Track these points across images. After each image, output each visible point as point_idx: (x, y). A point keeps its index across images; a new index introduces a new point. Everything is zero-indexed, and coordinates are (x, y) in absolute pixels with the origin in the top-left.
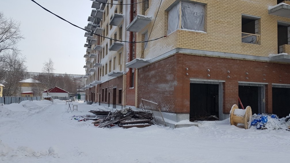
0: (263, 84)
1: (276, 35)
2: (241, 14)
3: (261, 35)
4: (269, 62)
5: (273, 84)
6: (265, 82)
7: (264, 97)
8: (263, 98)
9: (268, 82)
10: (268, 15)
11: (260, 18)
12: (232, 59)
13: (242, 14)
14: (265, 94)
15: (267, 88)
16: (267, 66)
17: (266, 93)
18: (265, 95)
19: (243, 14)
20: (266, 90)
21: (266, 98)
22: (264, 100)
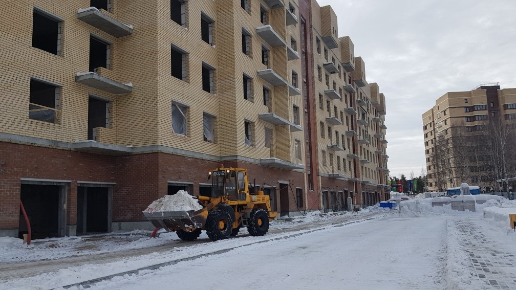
0: (64, 183)
1: (86, 113)
2: (29, 75)
3: (63, 110)
4: (74, 150)
5: (79, 182)
6: (67, 179)
7: (66, 201)
8: (64, 203)
9: (72, 179)
10: (75, 83)
11: (62, 85)
12: (11, 143)
13: (32, 77)
14: (68, 197)
15: (70, 188)
16: (70, 156)
17: (68, 195)
18: (66, 199)
19: (34, 77)
20: (68, 190)
21: (68, 203)
22: (65, 206)
